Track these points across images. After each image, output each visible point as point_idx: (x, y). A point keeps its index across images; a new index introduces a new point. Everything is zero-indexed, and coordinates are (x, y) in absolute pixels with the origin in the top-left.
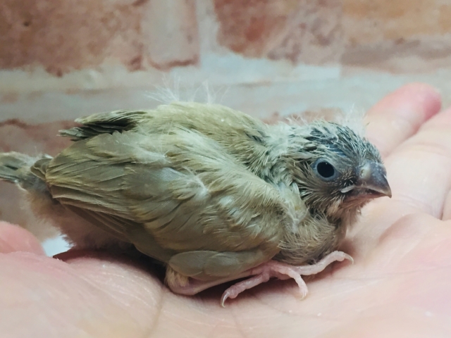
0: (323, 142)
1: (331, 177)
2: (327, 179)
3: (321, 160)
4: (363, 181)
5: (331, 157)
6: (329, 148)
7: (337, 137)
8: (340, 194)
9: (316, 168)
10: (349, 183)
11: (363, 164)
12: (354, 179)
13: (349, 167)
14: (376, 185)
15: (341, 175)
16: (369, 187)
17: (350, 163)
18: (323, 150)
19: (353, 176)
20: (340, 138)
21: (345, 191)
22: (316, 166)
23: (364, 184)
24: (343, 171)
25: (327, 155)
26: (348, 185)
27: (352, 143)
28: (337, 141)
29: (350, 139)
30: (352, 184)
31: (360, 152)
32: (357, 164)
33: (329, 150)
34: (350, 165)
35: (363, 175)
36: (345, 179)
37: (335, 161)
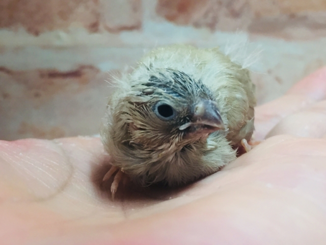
0: (160, 86)
1: (171, 117)
2: (167, 118)
3: (159, 104)
4: (198, 118)
5: (168, 99)
6: (165, 91)
7: (173, 81)
8: (179, 131)
9: (156, 110)
10: (186, 121)
11: (197, 102)
12: (190, 116)
13: (184, 106)
14: (210, 120)
15: (179, 113)
16: (204, 122)
17: (184, 102)
18: (161, 94)
19: (189, 114)
20: (175, 81)
21: (182, 128)
22: (156, 108)
23: (199, 120)
24: (180, 109)
25: (166, 98)
26: (185, 123)
27: (187, 85)
28: (173, 84)
29: (185, 82)
30: (188, 121)
31: (195, 92)
32: (192, 102)
33: (166, 93)
34: (185, 104)
35: (197, 111)
36: (182, 117)
37: (173, 101)
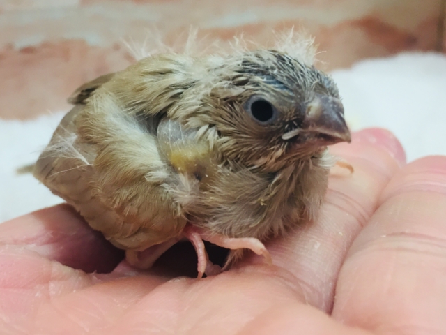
0: (257, 73)
1: (270, 120)
2: (265, 123)
3: (255, 98)
4: (311, 122)
5: (267, 92)
6: (265, 80)
8: (281, 141)
9: (249, 110)
10: (292, 127)
11: (311, 98)
12: (299, 120)
13: (291, 104)
14: (329, 126)
15: (282, 114)
16: (320, 130)
17: (291, 98)
18: (257, 84)
19: (297, 115)
20: (279, 68)
21: (286, 136)
22: (250, 106)
23: (313, 126)
24: (285, 109)
25: (263, 90)
26: (291, 129)
29: (293, 69)
30: (296, 127)
31: (308, 83)
32: (302, 98)
33: (265, 82)
34: (293, 101)
35: (310, 113)
36: (287, 120)
37: (274, 96)
